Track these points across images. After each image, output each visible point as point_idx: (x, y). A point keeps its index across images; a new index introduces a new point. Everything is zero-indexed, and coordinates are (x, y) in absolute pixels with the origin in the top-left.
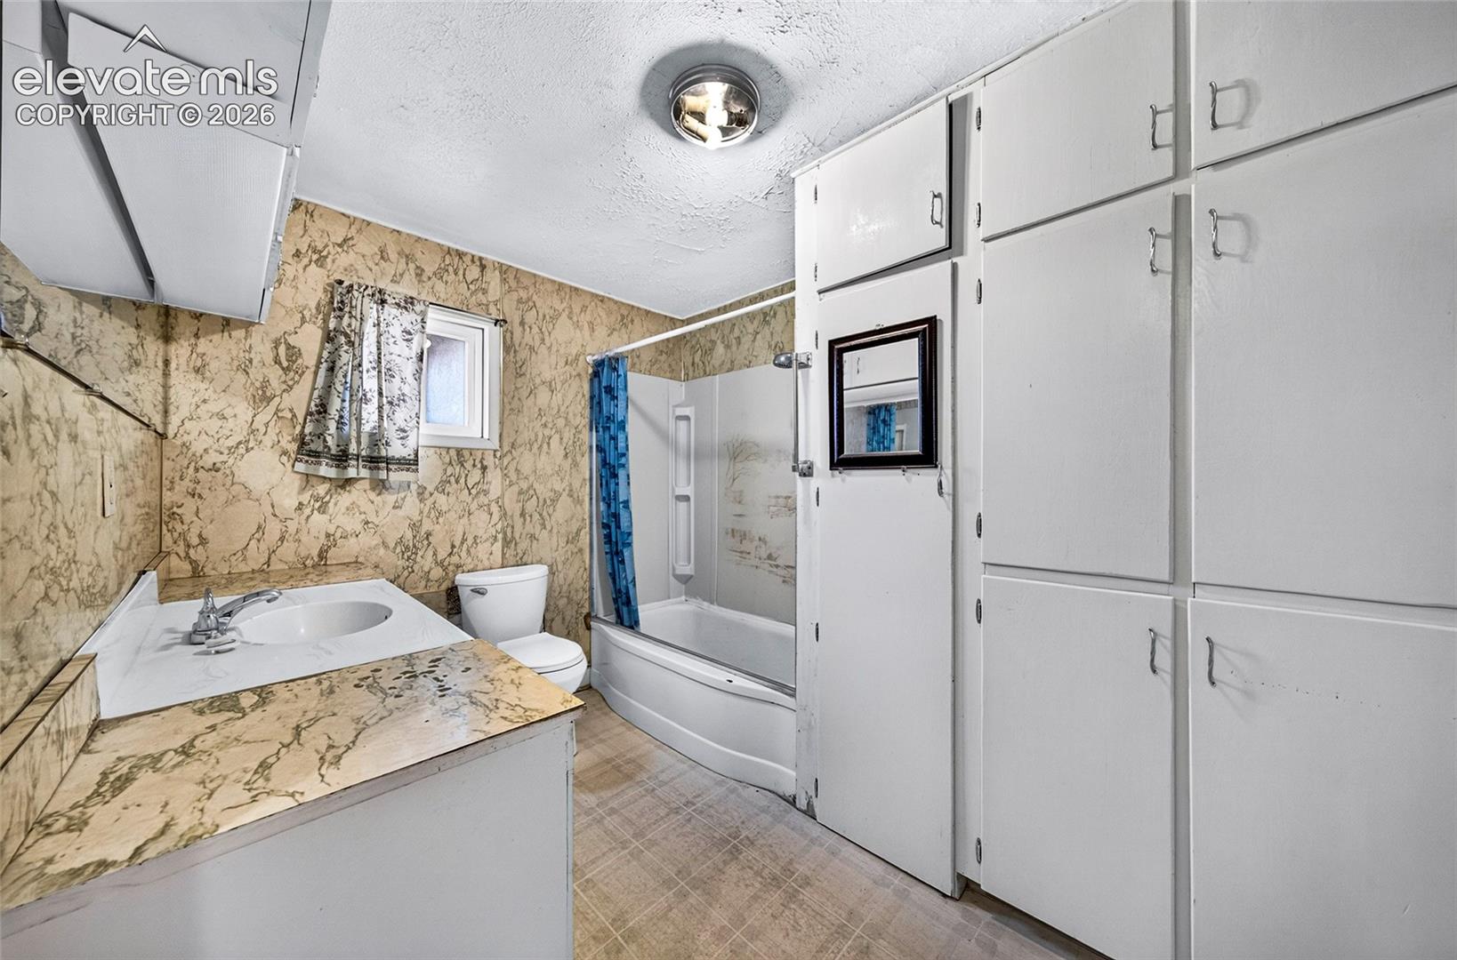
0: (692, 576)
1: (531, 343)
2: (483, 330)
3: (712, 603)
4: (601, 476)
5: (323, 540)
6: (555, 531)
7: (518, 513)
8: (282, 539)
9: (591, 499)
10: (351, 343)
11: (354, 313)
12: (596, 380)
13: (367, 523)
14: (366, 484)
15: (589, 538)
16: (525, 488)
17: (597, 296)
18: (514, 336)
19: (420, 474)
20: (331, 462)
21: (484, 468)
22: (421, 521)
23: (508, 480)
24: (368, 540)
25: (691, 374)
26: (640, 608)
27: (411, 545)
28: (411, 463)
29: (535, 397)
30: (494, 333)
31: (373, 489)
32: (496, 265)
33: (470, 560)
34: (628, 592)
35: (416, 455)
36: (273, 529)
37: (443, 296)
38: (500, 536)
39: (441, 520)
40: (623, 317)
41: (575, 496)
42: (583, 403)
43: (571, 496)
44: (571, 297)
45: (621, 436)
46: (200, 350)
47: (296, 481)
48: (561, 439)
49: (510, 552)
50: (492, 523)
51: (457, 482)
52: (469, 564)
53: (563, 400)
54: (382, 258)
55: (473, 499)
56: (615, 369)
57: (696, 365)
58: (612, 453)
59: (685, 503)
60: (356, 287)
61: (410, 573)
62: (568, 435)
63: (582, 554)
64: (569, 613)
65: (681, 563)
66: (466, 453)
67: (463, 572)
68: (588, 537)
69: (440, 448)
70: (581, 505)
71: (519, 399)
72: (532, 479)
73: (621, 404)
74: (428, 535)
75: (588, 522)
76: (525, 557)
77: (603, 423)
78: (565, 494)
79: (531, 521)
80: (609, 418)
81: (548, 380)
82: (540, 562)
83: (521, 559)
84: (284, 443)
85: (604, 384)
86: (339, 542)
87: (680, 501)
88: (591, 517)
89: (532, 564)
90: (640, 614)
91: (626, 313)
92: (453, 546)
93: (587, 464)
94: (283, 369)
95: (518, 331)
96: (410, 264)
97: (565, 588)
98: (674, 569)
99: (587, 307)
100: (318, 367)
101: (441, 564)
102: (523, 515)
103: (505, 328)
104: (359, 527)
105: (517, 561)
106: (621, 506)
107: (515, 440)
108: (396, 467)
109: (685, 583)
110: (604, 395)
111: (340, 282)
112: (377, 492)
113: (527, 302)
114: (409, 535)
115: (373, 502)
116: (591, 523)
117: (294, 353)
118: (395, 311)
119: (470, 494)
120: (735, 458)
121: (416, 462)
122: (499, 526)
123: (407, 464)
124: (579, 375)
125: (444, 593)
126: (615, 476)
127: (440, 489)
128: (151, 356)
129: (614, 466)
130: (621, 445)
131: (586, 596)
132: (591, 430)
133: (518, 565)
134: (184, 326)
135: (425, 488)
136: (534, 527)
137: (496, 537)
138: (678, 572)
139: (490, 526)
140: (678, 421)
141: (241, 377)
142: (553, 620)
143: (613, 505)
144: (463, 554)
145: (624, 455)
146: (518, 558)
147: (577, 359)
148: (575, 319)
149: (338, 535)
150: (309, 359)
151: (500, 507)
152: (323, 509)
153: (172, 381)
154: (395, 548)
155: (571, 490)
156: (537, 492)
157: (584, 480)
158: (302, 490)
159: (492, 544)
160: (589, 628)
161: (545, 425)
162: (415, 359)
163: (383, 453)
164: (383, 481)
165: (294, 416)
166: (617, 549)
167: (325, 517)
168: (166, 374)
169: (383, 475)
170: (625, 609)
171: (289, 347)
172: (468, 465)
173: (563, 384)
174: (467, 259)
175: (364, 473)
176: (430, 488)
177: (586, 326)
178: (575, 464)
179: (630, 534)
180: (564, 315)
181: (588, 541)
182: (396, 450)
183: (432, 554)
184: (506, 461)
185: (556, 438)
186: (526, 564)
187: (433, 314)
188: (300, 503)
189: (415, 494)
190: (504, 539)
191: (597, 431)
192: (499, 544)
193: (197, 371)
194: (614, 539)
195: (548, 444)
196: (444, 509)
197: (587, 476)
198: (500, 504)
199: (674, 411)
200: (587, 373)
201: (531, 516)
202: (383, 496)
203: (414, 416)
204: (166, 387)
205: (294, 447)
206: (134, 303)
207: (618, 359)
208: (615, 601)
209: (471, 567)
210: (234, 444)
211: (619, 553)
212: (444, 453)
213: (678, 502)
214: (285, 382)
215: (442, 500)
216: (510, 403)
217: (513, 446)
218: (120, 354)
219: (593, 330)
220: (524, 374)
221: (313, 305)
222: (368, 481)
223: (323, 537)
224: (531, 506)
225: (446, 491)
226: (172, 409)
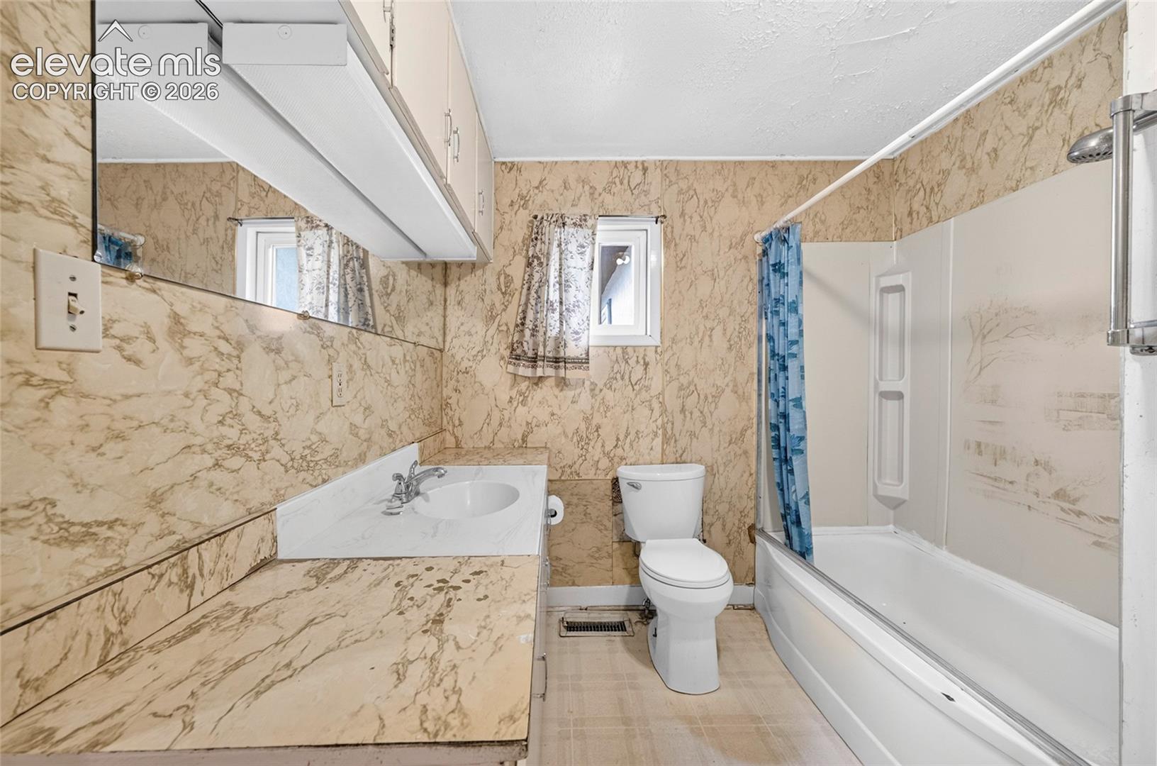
0: (904, 501)
1: (692, 233)
2: (647, 230)
3: (939, 545)
4: (770, 370)
5: (524, 428)
6: (716, 430)
7: (678, 409)
8: (501, 425)
9: (760, 395)
10: (541, 264)
11: (543, 239)
12: (764, 259)
13: (553, 414)
14: (551, 382)
15: (757, 440)
16: (685, 384)
17: (767, 162)
18: (675, 230)
19: (591, 372)
20: (527, 364)
21: (646, 365)
22: (592, 414)
23: (668, 375)
24: (554, 429)
25: (906, 227)
26: (814, 530)
27: (585, 436)
28: (583, 362)
29: (696, 289)
30: (655, 230)
31: (557, 386)
32: (658, 163)
33: (632, 453)
34: (797, 511)
35: (587, 354)
36: (496, 416)
37: (611, 207)
38: (660, 432)
39: (609, 414)
40: (802, 178)
41: (740, 392)
42: (750, 288)
43: (736, 392)
44: (735, 174)
45: (792, 321)
46: (460, 289)
47: (508, 380)
48: (725, 330)
49: (670, 449)
50: (653, 419)
51: (622, 378)
52: (631, 455)
53: (727, 288)
54: (565, 188)
55: (636, 395)
56: (785, 241)
57: (915, 215)
58: (781, 342)
59: (897, 402)
60: (545, 218)
61: (584, 461)
62: (733, 325)
63: (747, 457)
64: (732, 520)
65: (888, 481)
66: (630, 350)
67: (626, 464)
68: (755, 437)
69: (608, 347)
70: (747, 402)
71: (680, 292)
72: (692, 373)
73: (792, 279)
74: (598, 428)
75: (755, 421)
76: (685, 455)
77: (772, 307)
78: (728, 390)
79: (691, 418)
80: (777, 301)
81: (710, 268)
82: (699, 461)
83: (681, 456)
84: (502, 351)
85: (771, 262)
86: (535, 429)
87: (887, 398)
88: (759, 416)
89: (691, 462)
90: (814, 539)
91: (805, 173)
92: (618, 439)
93: (754, 357)
94: (503, 293)
95: (678, 223)
96: (586, 187)
97: (727, 492)
98: (875, 487)
99: (755, 179)
100: (522, 288)
101: (607, 454)
102: (683, 410)
103: (666, 224)
104: (547, 419)
105: (676, 458)
106: (791, 404)
107: (676, 335)
108: (571, 365)
109: (895, 508)
110: (772, 276)
111: (536, 217)
112: (560, 388)
113: (687, 192)
114: (583, 426)
115: (557, 397)
116: (759, 423)
117: (509, 280)
118: (572, 230)
119: (634, 390)
120: (984, 337)
121: (587, 361)
122: (659, 422)
123: (580, 363)
124: (745, 257)
125: (610, 482)
126: (784, 368)
127: (608, 386)
128: (438, 297)
129: (784, 356)
130: (792, 331)
131: (752, 504)
132: (760, 317)
133: (677, 463)
134: (454, 272)
135: (596, 385)
136: (694, 424)
137: (657, 433)
138: (880, 493)
139: (651, 421)
140: (885, 295)
141: (480, 304)
142: (711, 525)
143: (782, 403)
144: (627, 447)
145: (796, 342)
146: (678, 455)
147: (742, 239)
148: (740, 196)
149: (533, 425)
150: (517, 283)
151: (660, 403)
152: (524, 403)
153: (448, 312)
154: (572, 438)
155: (735, 386)
156: (698, 388)
157: (752, 374)
158: (512, 386)
159: (653, 439)
160: (753, 541)
161: (706, 317)
162: (587, 269)
163: (562, 354)
164: (564, 379)
165: (508, 329)
166: (786, 457)
167: (526, 408)
168: (445, 309)
169: (562, 373)
170: (794, 531)
171: (507, 276)
172: (632, 362)
173: (726, 272)
174: (631, 167)
175: (550, 371)
176: (600, 385)
177: (754, 200)
178: (741, 357)
179: (802, 439)
180: (728, 195)
181: (755, 443)
182: (573, 350)
183: (601, 445)
184: (666, 357)
185: (718, 332)
186: (684, 462)
187: (602, 226)
188: (511, 397)
189: (588, 389)
190: (665, 434)
191: (766, 318)
192: (659, 440)
193: (459, 303)
194: (782, 444)
195: (710, 336)
196: (612, 404)
197: (755, 371)
198: (661, 400)
199: (877, 283)
200: (755, 254)
201: (691, 413)
202: (564, 392)
203: (585, 319)
204: (445, 317)
205: (507, 353)
206: (431, 264)
207: (789, 229)
208: (784, 517)
209: (632, 460)
210: (475, 353)
211: (786, 461)
212: (611, 350)
213: (884, 400)
214: (503, 303)
215: (609, 395)
216: (671, 298)
217: (673, 341)
218: (424, 298)
219: (763, 203)
220: (685, 267)
221: (520, 240)
222: (553, 378)
223: (524, 423)
224: (691, 402)
225: (613, 387)
226: (447, 332)
